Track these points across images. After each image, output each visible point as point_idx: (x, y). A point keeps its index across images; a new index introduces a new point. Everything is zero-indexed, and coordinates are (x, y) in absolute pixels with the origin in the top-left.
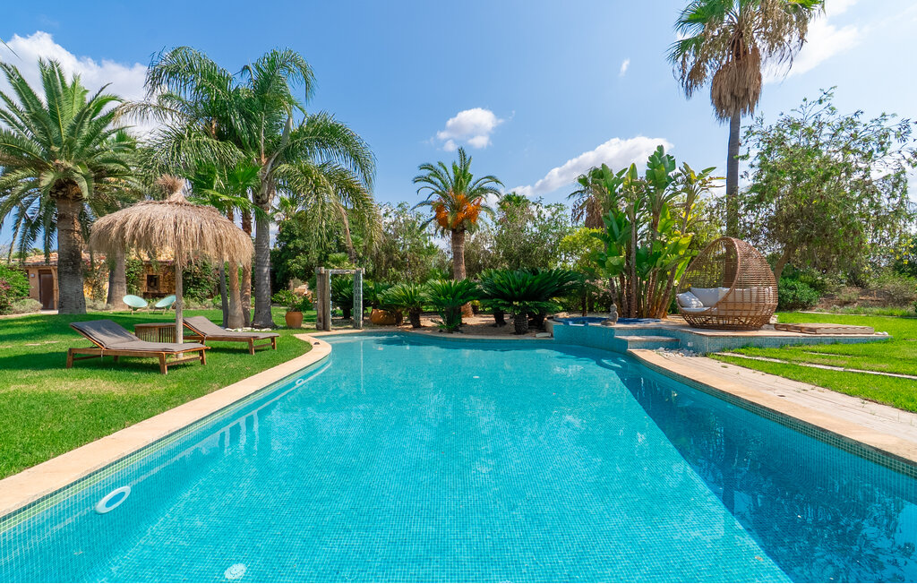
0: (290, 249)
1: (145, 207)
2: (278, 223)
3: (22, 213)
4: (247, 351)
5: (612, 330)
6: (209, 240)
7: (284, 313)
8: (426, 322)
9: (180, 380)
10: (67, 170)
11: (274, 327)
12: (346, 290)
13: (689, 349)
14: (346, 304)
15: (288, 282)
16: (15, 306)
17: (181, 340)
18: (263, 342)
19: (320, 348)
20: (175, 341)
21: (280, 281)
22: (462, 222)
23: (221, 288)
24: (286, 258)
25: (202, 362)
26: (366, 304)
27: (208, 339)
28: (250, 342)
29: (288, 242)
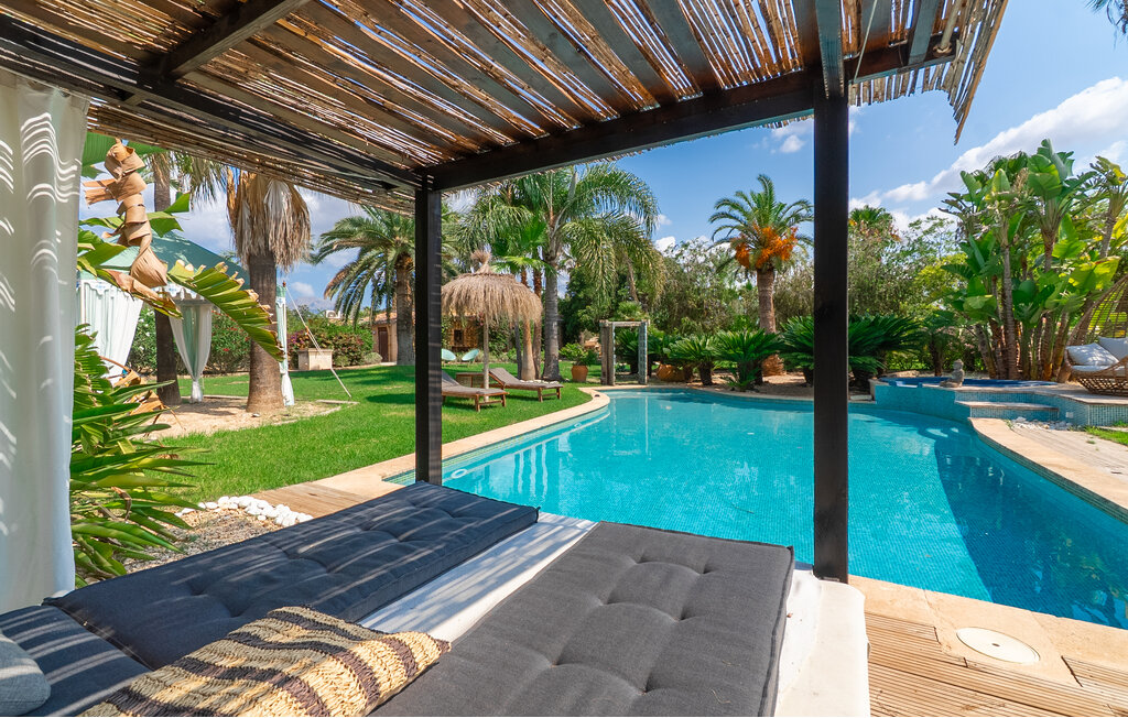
0: (580, 300)
1: (464, 280)
2: (570, 270)
3: (375, 285)
4: (537, 399)
5: (953, 392)
6: (508, 303)
7: (571, 367)
8: (717, 379)
9: (489, 416)
10: (403, 244)
11: (561, 380)
12: (633, 343)
13: (1068, 420)
14: (632, 357)
15: (578, 334)
16: (366, 358)
17: (487, 387)
18: (548, 391)
19: (599, 400)
20: (483, 386)
21: (570, 334)
22: (769, 260)
23: (516, 342)
24: (577, 309)
25: (503, 404)
26: (652, 359)
27: (507, 387)
28: (539, 392)
29: (578, 292)
